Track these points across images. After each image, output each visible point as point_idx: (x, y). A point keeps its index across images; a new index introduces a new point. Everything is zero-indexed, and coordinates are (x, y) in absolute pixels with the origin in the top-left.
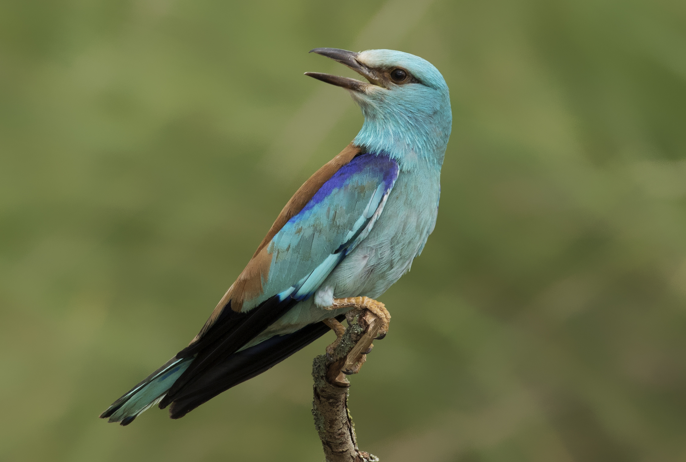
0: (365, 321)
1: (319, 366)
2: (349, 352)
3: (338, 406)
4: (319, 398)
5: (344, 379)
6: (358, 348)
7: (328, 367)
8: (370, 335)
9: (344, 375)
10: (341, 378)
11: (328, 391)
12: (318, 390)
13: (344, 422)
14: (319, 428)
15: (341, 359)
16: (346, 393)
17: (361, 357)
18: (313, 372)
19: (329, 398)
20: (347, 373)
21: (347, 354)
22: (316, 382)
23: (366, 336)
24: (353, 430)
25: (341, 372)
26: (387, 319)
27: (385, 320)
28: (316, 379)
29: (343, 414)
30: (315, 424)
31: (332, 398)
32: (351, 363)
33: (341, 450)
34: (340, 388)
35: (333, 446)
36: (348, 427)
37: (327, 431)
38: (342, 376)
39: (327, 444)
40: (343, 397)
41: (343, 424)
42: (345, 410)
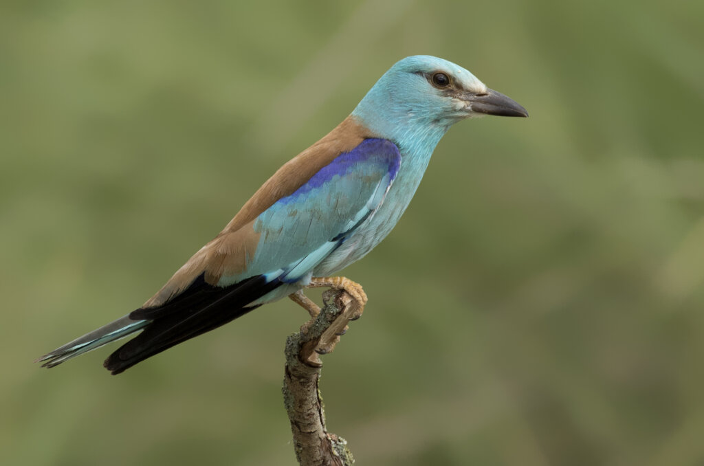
0: (341, 302)
1: (292, 344)
2: (323, 332)
3: (309, 386)
4: (290, 377)
5: (316, 359)
6: (332, 328)
7: (301, 346)
8: (345, 317)
9: (317, 355)
10: (314, 358)
11: (300, 370)
12: (290, 369)
13: (314, 402)
14: (289, 407)
15: (315, 339)
16: (318, 374)
17: (336, 338)
18: (286, 351)
19: (299, 377)
20: (321, 352)
21: (321, 334)
22: (288, 360)
23: (342, 317)
24: (323, 411)
25: (315, 352)
26: (364, 301)
27: (362, 303)
28: (289, 358)
29: (313, 395)
30: (285, 402)
31: (303, 377)
32: (325, 343)
33: (309, 431)
34: (311, 368)
35: (301, 427)
36: (318, 408)
37: (297, 411)
38: (314, 356)
39: (295, 424)
40: (314, 377)
41: (313, 405)
42: (316, 390)
